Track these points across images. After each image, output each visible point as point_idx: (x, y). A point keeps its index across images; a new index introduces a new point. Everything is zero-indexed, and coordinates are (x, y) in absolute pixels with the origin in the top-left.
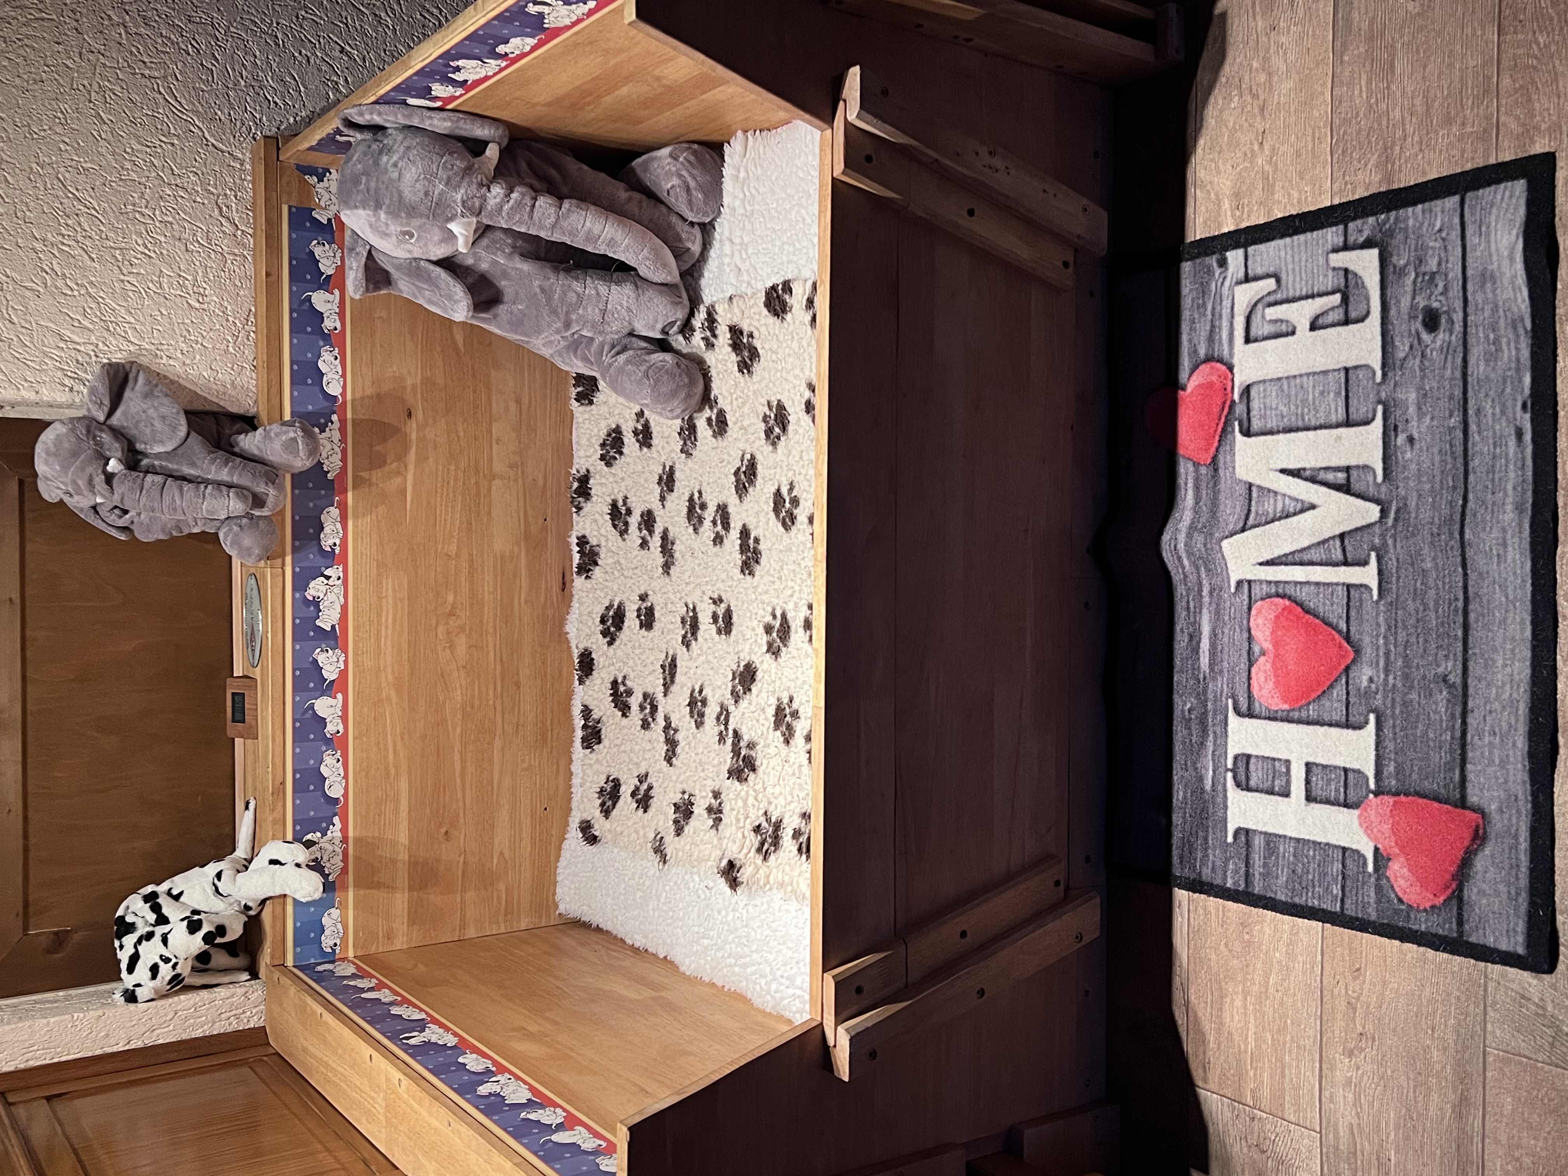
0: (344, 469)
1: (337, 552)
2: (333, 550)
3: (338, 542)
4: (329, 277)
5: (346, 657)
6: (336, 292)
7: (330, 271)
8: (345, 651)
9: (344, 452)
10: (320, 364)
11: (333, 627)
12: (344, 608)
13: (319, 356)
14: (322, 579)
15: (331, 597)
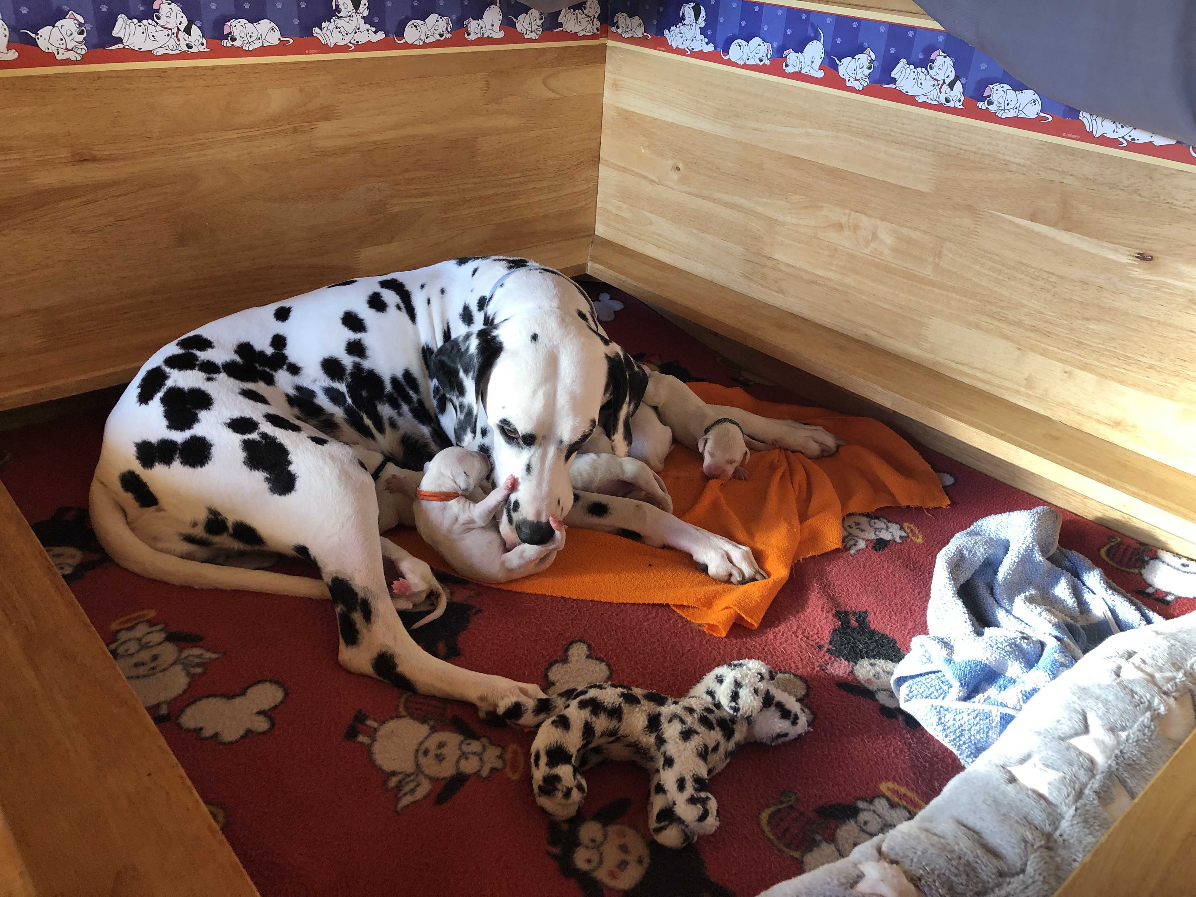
0: (325, 49)
1: (225, 43)
2: (226, 37)
5: (76, 63)
8: (85, 60)
10: (434, 17)
11: (119, 40)
12: (148, 56)
14: (185, 22)
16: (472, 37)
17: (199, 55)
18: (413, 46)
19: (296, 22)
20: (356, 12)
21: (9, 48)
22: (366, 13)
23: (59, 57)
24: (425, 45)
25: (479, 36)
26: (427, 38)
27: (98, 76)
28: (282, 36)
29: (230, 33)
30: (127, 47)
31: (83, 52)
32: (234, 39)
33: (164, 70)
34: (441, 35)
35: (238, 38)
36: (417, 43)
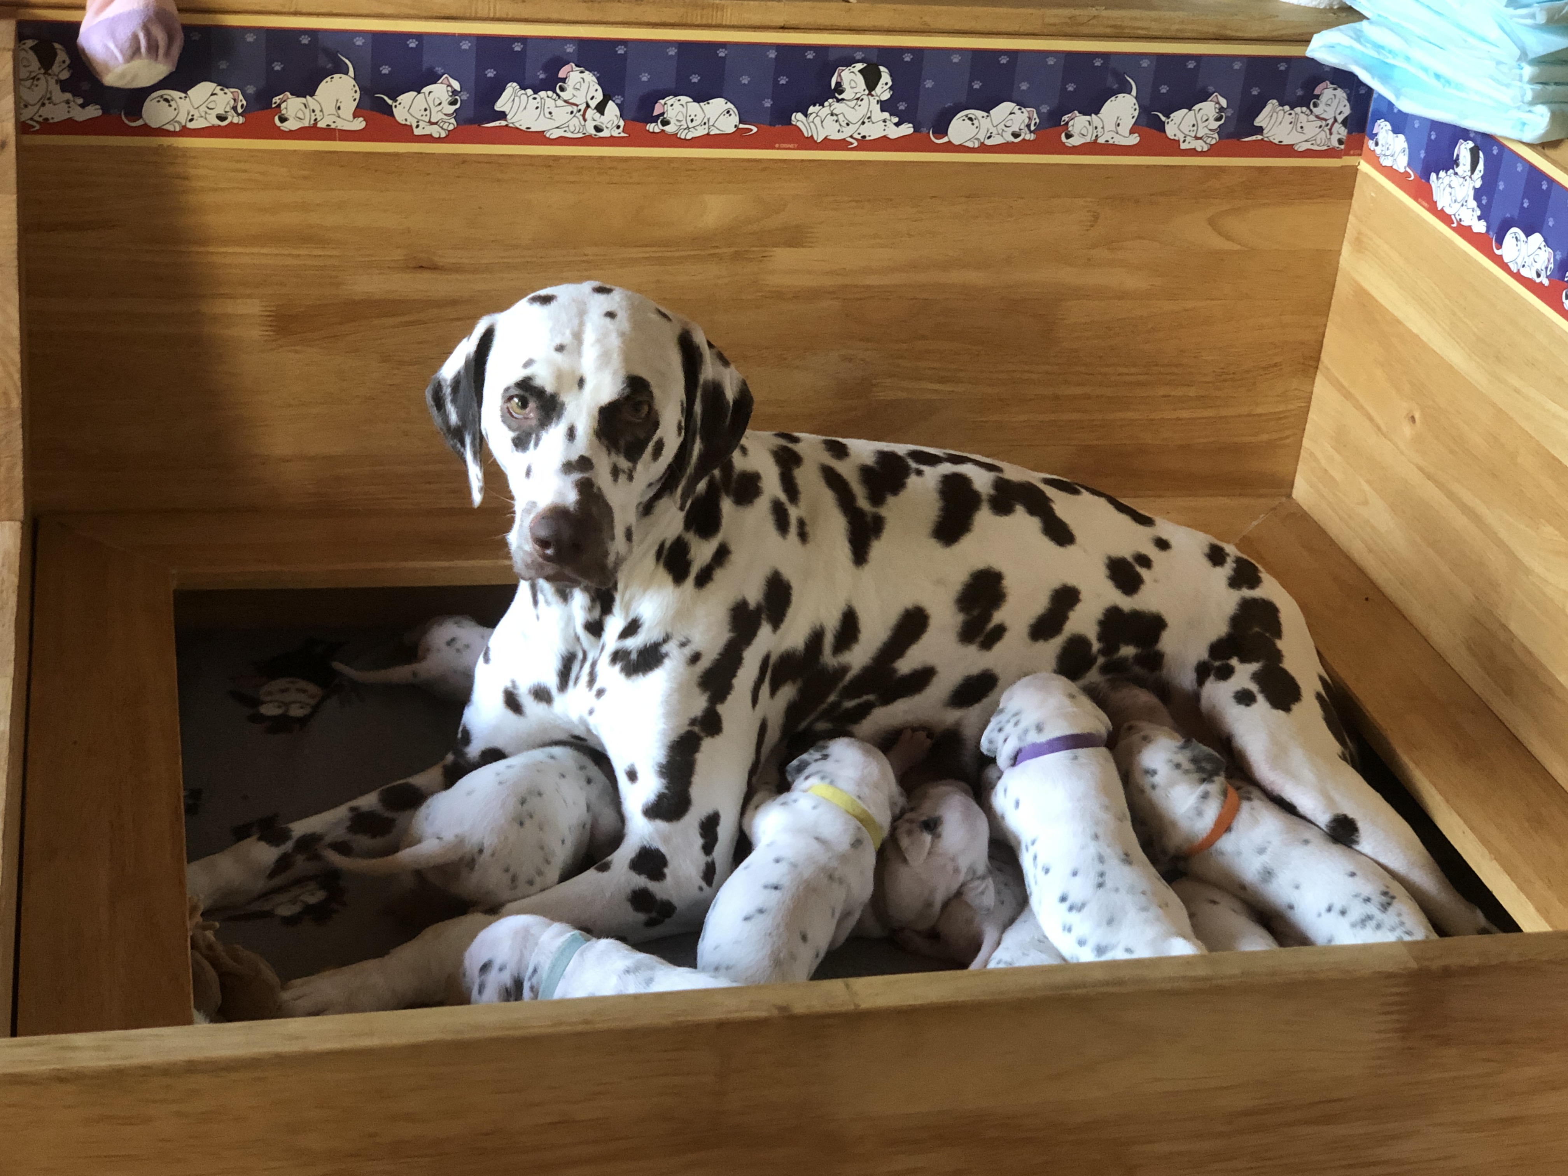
0: (809, 143)
1: (651, 127)
2: (655, 120)
3: (669, 129)
4: (1161, 127)
6: (1134, 139)
7: (1171, 130)
9: (842, 145)
10: (1007, 107)
11: (503, 115)
12: (539, 138)
13: (1022, 104)
14: (599, 97)
15: (562, 114)
16: (1075, 141)
17: (612, 141)
18: (962, 149)
19: (768, 103)
20: (870, 94)
21: (355, 115)
22: (886, 96)
23: (417, 132)
24: (983, 148)
25: (1088, 139)
26: (989, 137)
27: (464, 160)
28: (741, 122)
29: (663, 114)
30: (511, 125)
31: (451, 127)
32: (666, 123)
33: (556, 158)
34: (1015, 135)
35: (673, 121)
36: (970, 144)
